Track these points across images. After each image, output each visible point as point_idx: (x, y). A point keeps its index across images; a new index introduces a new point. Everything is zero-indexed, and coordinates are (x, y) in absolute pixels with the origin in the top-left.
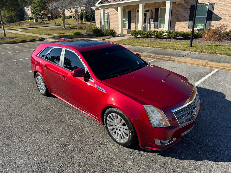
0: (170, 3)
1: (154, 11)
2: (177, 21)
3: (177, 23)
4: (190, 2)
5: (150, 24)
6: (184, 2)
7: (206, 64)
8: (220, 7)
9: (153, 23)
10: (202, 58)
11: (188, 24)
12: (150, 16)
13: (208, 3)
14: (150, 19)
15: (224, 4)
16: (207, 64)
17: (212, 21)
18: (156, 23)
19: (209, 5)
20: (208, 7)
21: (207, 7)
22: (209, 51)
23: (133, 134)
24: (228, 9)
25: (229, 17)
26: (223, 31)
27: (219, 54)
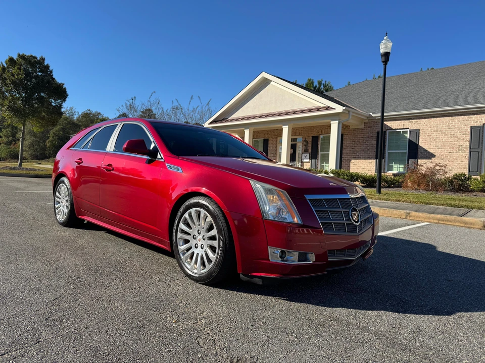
0: (337, 124)
1: (310, 140)
2: (354, 158)
3: (353, 161)
4: (374, 127)
5: (302, 162)
6: (365, 126)
7: (407, 216)
8: (431, 136)
9: (308, 160)
10: (399, 208)
11: (375, 164)
12: (303, 149)
13: (408, 128)
14: (302, 153)
15: (437, 131)
16: (410, 217)
17: (419, 160)
18: (313, 161)
19: (410, 132)
20: (408, 135)
21: (406, 135)
22: (414, 200)
23: (226, 240)
24: (445, 139)
25: (449, 153)
26: (440, 176)
27: (433, 204)
